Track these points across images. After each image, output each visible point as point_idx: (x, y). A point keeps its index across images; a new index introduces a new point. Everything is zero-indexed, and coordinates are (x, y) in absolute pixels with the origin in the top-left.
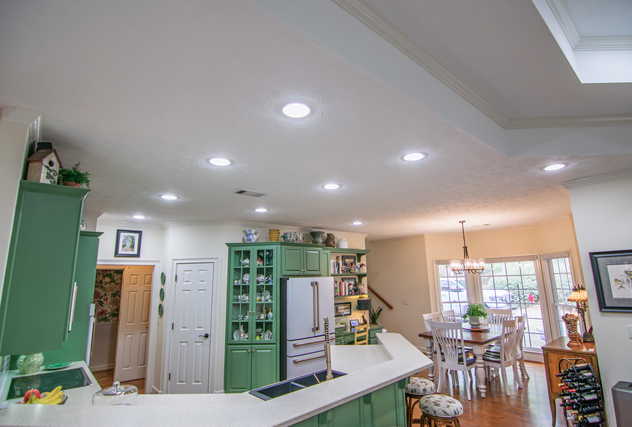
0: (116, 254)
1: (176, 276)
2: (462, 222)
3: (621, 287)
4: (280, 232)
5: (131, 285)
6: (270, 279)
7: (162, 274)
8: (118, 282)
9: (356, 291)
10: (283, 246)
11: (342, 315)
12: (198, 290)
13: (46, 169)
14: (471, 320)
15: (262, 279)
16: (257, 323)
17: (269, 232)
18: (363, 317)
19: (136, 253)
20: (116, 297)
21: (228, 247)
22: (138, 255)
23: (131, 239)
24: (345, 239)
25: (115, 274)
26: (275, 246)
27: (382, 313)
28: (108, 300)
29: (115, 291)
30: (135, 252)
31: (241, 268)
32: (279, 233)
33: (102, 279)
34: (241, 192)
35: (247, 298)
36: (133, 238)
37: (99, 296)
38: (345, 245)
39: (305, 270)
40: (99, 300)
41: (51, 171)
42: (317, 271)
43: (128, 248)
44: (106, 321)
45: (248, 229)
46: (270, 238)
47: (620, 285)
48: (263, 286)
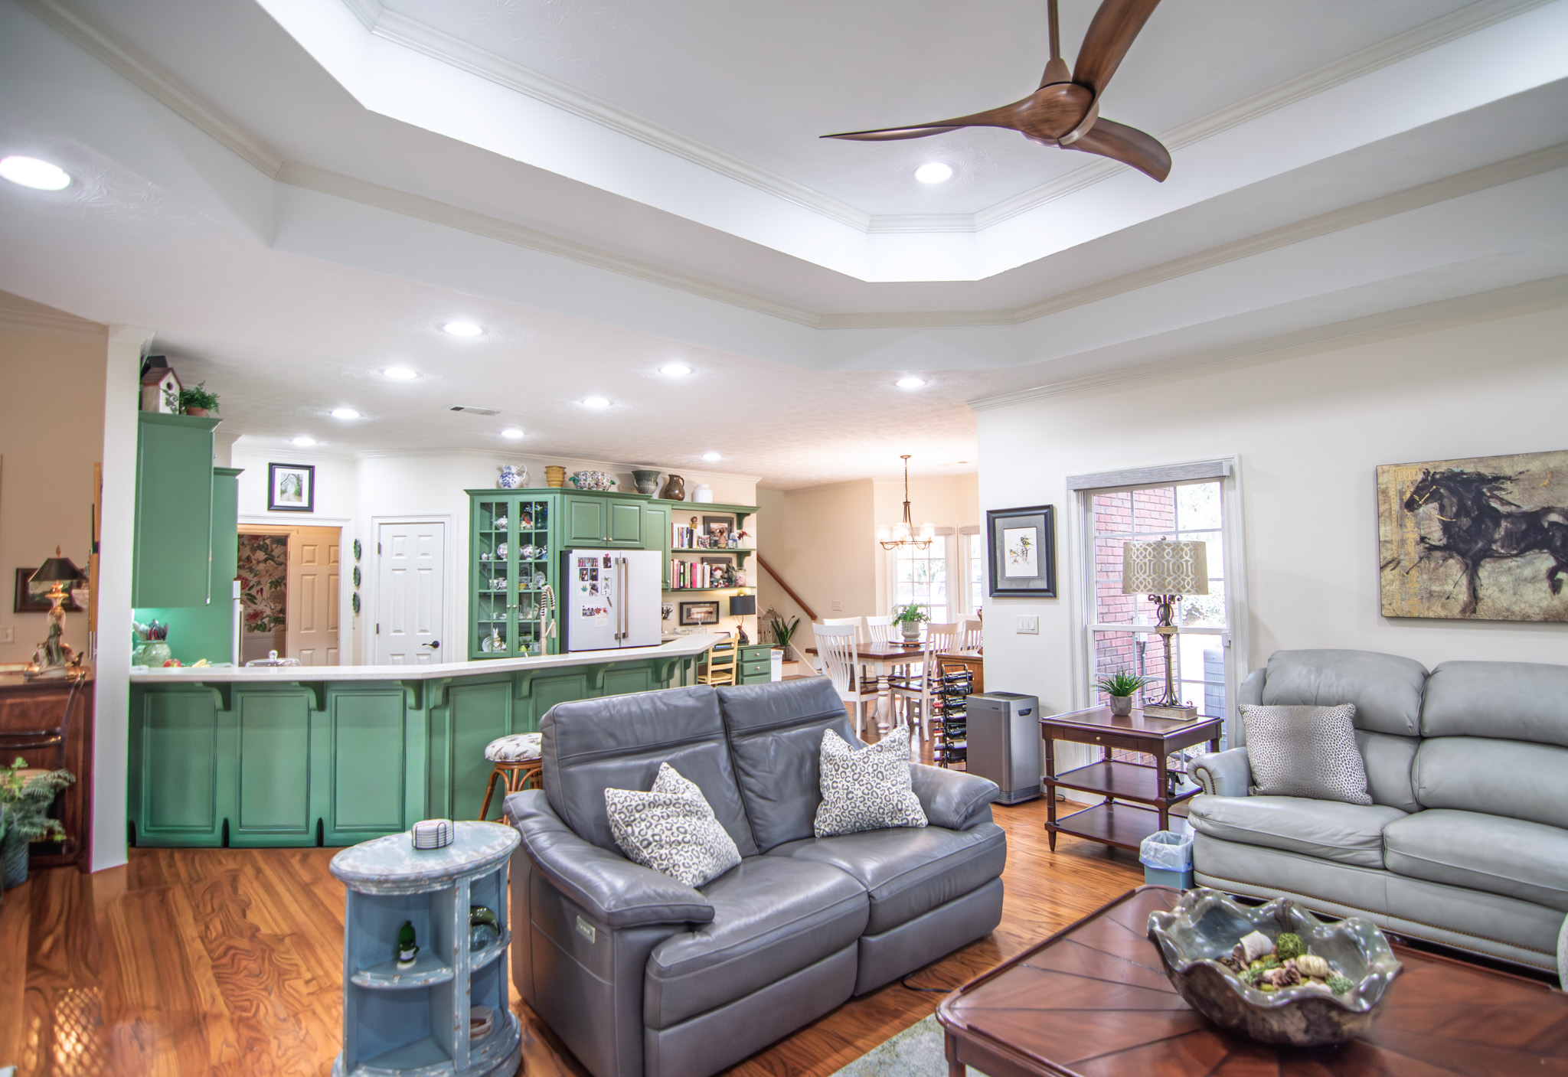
0: (271, 505)
1: (380, 546)
2: (906, 457)
3: (1015, 561)
4: (565, 470)
5: (303, 564)
6: (544, 552)
7: (356, 542)
8: (281, 560)
9: (730, 581)
10: (566, 496)
11: (697, 624)
12: (419, 569)
13: (165, 394)
14: (905, 628)
15: (530, 553)
16: (520, 624)
17: (545, 470)
18: (739, 627)
19: (307, 505)
20: (278, 588)
21: (468, 496)
22: (310, 508)
23: (295, 481)
24: (706, 486)
25: (274, 546)
26: (552, 496)
27: (800, 628)
28: (264, 592)
29: (277, 577)
30: (305, 503)
31: (491, 533)
32: (565, 473)
33: (250, 553)
34: (457, 409)
35: (504, 584)
36: (299, 479)
37: (247, 586)
38: (705, 496)
39: (611, 539)
40: (248, 592)
41: (170, 395)
42: (636, 540)
43: (292, 497)
44: (264, 631)
45: (504, 465)
46: (548, 481)
47: (1014, 559)
48: (531, 564)
